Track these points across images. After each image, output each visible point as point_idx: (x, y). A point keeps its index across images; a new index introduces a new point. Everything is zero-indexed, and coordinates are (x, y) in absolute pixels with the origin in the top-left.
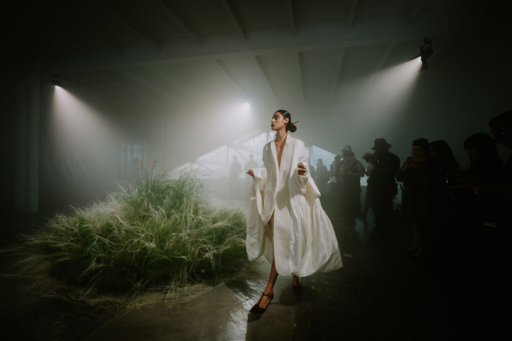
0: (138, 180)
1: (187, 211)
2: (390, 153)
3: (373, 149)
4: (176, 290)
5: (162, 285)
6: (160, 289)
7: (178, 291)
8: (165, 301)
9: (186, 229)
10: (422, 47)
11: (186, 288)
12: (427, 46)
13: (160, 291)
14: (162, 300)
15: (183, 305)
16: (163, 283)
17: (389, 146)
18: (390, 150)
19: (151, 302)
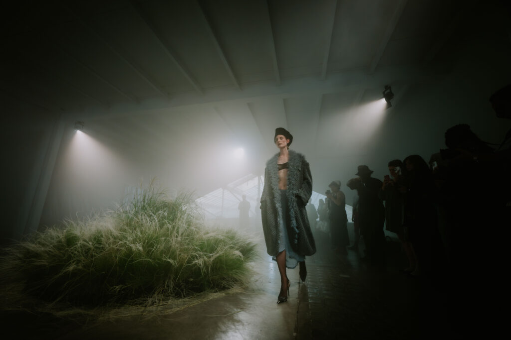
0: (136, 197)
1: (180, 222)
2: (372, 178)
3: (357, 174)
4: (159, 303)
5: (145, 297)
6: (141, 302)
7: (161, 304)
8: (144, 313)
9: (177, 237)
10: (384, 93)
11: (170, 302)
12: (388, 91)
13: (140, 304)
14: (141, 312)
15: (165, 316)
16: (145, 295)
17: (372, 172)
18: (373, 176)
19: (129, 315)
